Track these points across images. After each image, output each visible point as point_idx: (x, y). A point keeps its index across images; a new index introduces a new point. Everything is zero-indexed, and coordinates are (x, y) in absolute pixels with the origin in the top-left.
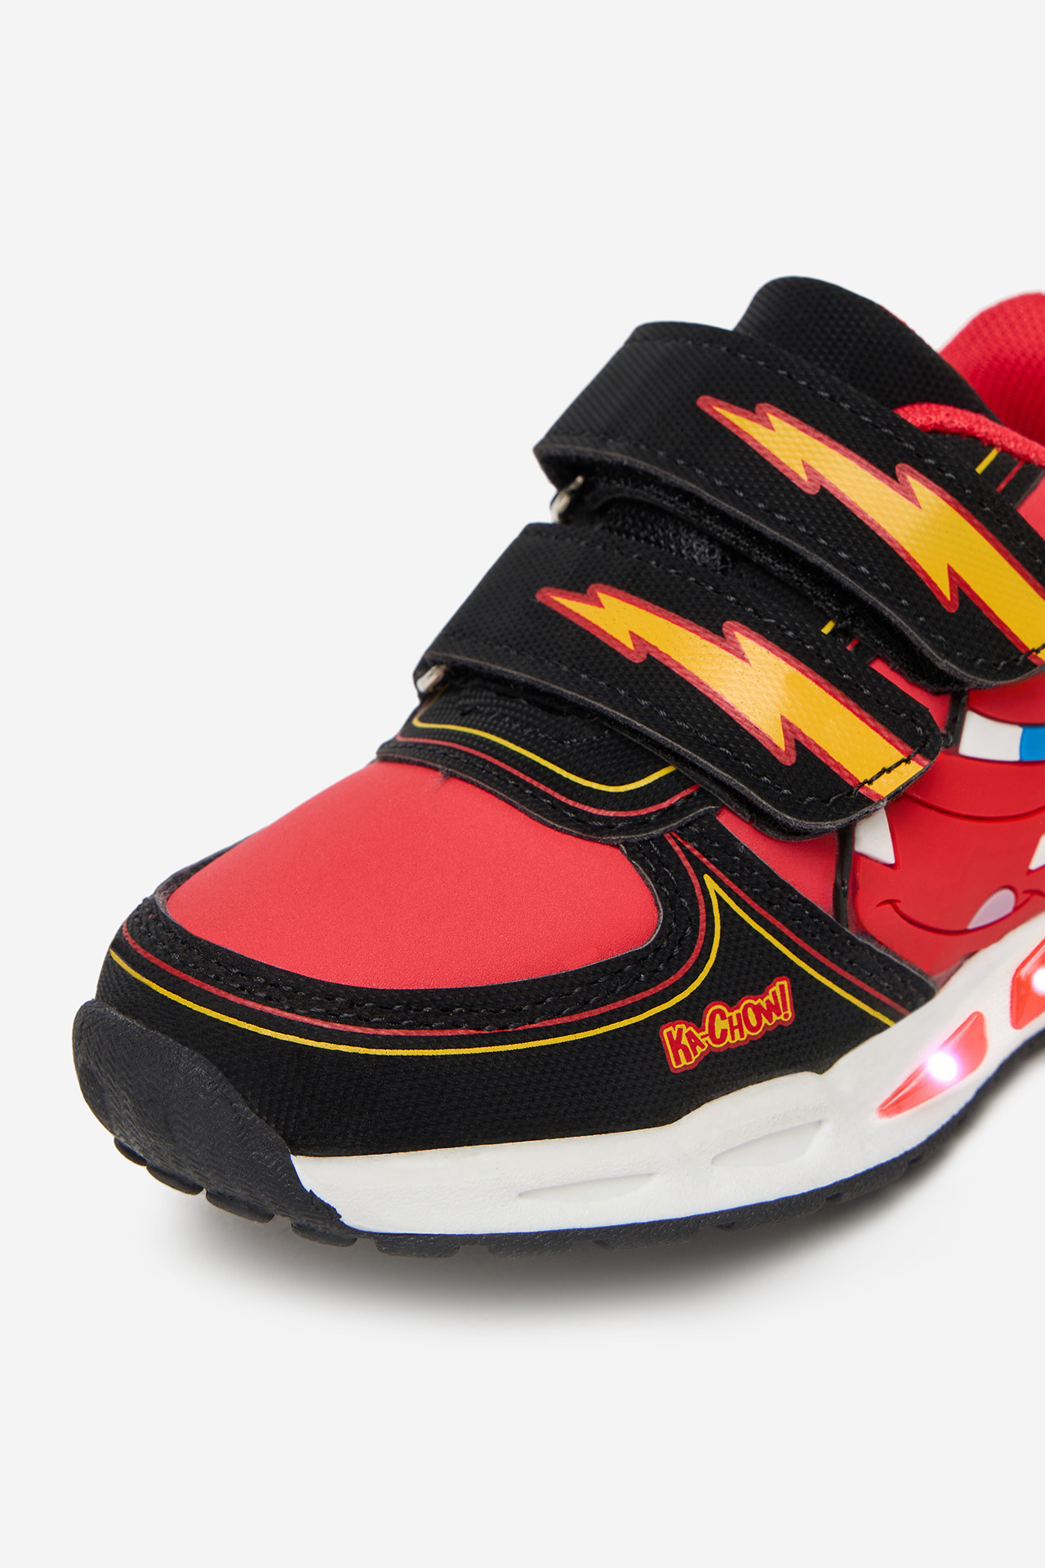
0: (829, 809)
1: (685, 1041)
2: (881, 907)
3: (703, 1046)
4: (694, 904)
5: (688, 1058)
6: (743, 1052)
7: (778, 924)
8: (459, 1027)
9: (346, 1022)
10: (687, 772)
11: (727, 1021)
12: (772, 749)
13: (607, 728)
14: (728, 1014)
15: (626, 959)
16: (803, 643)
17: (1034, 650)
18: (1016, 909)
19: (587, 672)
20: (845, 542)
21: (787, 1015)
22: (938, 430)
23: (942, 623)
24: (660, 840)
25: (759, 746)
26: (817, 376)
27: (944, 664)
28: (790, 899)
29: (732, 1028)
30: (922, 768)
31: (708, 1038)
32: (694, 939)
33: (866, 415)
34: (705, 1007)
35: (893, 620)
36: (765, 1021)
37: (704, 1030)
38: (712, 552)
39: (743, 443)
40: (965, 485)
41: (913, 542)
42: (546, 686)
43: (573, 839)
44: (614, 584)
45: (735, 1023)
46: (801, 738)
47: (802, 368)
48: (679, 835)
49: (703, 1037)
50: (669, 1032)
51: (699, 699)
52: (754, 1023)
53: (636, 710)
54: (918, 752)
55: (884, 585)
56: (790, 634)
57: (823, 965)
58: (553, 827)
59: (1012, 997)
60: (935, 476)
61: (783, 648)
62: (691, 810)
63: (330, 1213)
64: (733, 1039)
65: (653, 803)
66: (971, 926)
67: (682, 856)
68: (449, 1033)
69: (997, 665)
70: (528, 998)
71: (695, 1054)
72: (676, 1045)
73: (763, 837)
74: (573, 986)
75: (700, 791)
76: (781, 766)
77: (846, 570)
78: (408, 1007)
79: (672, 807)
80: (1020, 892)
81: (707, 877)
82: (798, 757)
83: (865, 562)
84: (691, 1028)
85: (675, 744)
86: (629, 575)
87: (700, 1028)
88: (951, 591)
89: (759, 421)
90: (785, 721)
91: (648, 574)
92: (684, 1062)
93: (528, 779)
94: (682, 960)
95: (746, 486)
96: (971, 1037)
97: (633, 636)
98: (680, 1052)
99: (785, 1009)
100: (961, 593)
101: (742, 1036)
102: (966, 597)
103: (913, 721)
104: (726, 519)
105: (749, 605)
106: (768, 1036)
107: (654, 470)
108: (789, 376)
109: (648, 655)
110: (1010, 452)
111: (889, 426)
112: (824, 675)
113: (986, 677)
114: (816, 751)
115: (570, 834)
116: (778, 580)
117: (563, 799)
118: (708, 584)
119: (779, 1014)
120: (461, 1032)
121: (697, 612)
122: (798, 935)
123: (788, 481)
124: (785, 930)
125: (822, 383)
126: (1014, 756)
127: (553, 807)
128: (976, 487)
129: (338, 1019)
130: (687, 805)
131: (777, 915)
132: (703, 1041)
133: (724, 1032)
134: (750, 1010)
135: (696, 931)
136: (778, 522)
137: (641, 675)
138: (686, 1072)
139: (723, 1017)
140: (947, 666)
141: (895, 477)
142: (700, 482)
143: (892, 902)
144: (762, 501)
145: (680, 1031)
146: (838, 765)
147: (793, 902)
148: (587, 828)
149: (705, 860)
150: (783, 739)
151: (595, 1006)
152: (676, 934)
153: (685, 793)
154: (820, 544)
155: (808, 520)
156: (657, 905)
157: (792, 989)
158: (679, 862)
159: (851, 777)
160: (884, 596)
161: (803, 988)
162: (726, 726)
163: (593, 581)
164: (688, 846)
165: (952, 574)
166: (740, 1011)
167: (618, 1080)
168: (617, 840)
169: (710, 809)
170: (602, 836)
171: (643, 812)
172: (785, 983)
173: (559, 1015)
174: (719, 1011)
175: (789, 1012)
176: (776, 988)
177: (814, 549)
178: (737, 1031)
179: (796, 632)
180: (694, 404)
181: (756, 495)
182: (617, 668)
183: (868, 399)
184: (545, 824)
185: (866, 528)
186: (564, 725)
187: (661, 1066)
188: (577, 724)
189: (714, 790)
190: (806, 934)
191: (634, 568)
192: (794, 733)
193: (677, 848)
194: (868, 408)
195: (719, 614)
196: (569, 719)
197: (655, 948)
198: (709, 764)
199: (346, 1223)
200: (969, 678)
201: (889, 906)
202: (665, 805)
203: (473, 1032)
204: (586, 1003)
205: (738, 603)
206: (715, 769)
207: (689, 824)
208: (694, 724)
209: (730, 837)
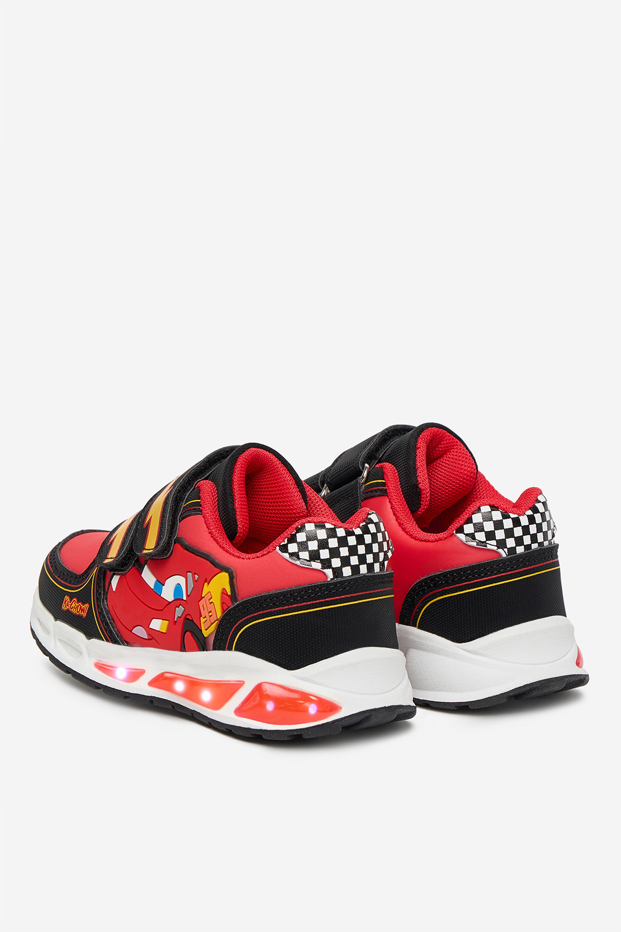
1: (67, 602)
3: (68, 607)
5: (65, 607)
6: (73, 615)
7: (95, 591)
11: (75, 605)
21: (84, 614)
23: (141, 529)
32: (84, 581)
34: (74, 598)
36: (80, 612)
45: (76, 607)
52: (78, 611)
57: (96, 608)
59: (157, 676)
64: (73, 610)
66: (133, 632)
72: (65, 602)
80: (149, 634)
84: (69, 600)
87: (71, 601)
88: (147, 522)
94: (80, 583)
96: (135, 675)
98: (65, 604)
99: (85, 612)
100: (148, 524)
101: (75, 611)
102: (148, 526)
114: (111, 546)
122: (96, 596)
131: (97, 588)
132: (69, 605)
133: (73, 607)
134: (80, 606)
135: (86, 579)
139: (75, 603)
145: (67, 599)
146: (110, 551)
152: (83, 577)
161: (90, 611)
166: (78, 605)
172: (88, 606)
174: (75, 601)
176: (86, 606)
178: (75, 609)
187: (62, 604)
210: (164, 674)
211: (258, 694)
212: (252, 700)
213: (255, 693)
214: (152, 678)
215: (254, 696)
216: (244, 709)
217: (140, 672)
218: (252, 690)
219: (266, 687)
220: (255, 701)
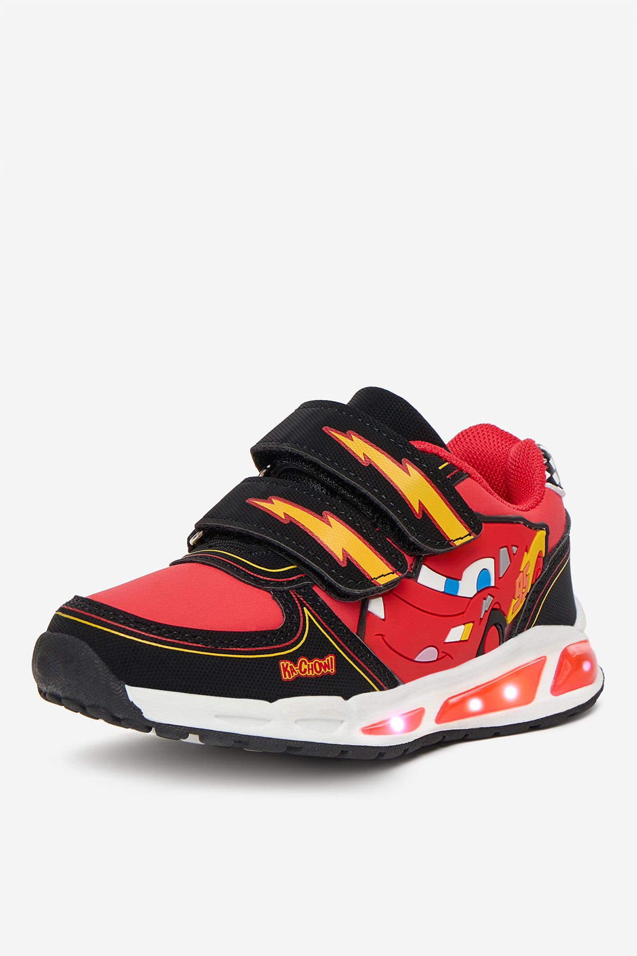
0: (358, 586)
1: (289, 669)
2: (377, 636)
3: (296, 673)
4: (299, 617)
5: (290, 677)
6: (312, 680)
7: (333, 633)
8: (199, 644)
9: (154, 634)
10: (301, 568)
11: (307, 666)
12: (337, 559)
13: (270, 550)
14: (308, 663)
15: (269, 632)
16: (355, 523)
17: (452, 540)
18: (438, 659)
19: (264, 527)
20: (377, 485)
21: (332, 670)
22: (424, 451)
23: (414, 522)
24: (287, 592)
25: (332, 558)
26: (374, 422)
27: (412, 538)
28: (338, 624)
29: (309, 669)
30: (398, 576)
31: (298, 670)
32: (297, 631)
33: (392, 439)
34: (299, 658)
35: (393, 517)
36: (323, 670)
37: (297, 666)
38: (322, 490)
39: (339, 445)
40: (430, 470)
41: (405, 488)
42: (247, 532)
43: (252, 587)
44: (279, 496)
45: (310, 668)
46: (349, 557)
47: (368, 418)
48: (296, 592)
49: (296, 669)
50: (282, 663)
51: (309, 538)
52: (318, 670)
53: (283, 540)
54: (398, 570)
55: (391, 504)
56: (350, 518)
57: (350, 654)
58: (244, 582)
59: (441, 709)
60: (418, 465)
61: (346, 523)
62: (301, 582)
63: (138, 711)
64: (309, 673)
65: (286, 578)
66: (416, 659)
67: (296, 599)
68: (195, 645)
69: (436, 543)
70: (227, 638)
71: (293, 675)
72: (285, 669)
73: (330, 598)
74: (246, 637)
75: (306, 576)
76: (340, 566)
77: (376, 496)
78: (180, 633)
79: (293, 580)
80: (440, 652)
81: (305, 608)
82: (347, 564)
83: (384, 493)
84: (292, 664)
85: (298, 553)
86: (286, 493)
87: (296, 665)
88: (419, 510)
89: (348, 437)
90: (343, 550)
91: (294, 493)
92: (288, 677)
93: (235, 565)
94: (292, 637)
95: (339, 461)
96: (415, 718)
97: (285, 514)
98: (287, 672)
99: (332, 668)
100: (423, 512)
101: (313, 673)
102: (425, 514)
103: (397, 558)
104: (329, 474)
105: (334, 506)
106: (323, 676)
107: (301, 453)
108: (362, 421)
109: (290, 521)
110: (454, 465)
111: (401, 444)
112: (362, 536)
113: (430, 546)
114: (355, 563)
115: (250, 585)
116: (348, 501)
117: (249, 572)
118: (318, 498)
119: (329, 669)
120: (199, 645)
121: (313, 507)
122: (340, 639)
123: (356, 460)
124: (336, 636)
125: (376, 425)
126: (441, 589)
127: (245, 575)
128: (435, 471)
129: (151, 633)
130: (300, 580)
131: (332, 629)
132: (296, 671)
133: (305, 670)
134: (317, 664)
135: (298, 628)
136: (350, 475)
137: (287, 528)
138: (288, 681)
139: (306, 664)
140: (414, 539)
141: (401, 464)
142: (320, 458)
143: (382, 635)
144: (344, 467)
145: (287, 664)
146: (363, 570)
147: (340, 626)
148: (258, 583)
149: (305, 602)
150: (342, 557)
151: (254, 647)
152: (290, 628)
153: (299, 576)
154: (367, 485)
155: (363, 476)
156: (283, 615)
157: (336, 661)
158: (294, 601)
159: (369, 575)
160: (390, 507)
161: (340, 661)
162: (319, 549)
163: (270, 495)
164: (298, 596)
165: (420, 503)
166: (313, 663)
167: (260, 677)
168: (270, 589)
169: (309, 583)
170: (264, 586)
171: (281, 580)
172: (333, 657)
173: (239, 647)
174: (304, 661)
175: (333, 669)
176: (329, 658)
177: (364, 487)
178: (311, 671)
179: (353, 518)
180: (321, 429)
181: (343, 465)
182: (277, 525)
183: (394, 432)
184: (241, 581)
185: (386, 481)
186: (252, 548)
187: (278, 676)
188: (258, 547)
189: (312, 575)
190: (344, 639)
191: (288, 491)
192: (347, 555)
193: (294, 596)
194: (394, 436)
195: (321, 508)
196: (255, 546)
197: (280, 630)
198: (311, 562)
199: (145, 716)
200: (423, 546)
201: (380, 636)
202: (291, 579)
203: (204, 646)
204: (250, 645)
205: (330, 505)
206: (313, 564)
207: (300, 588)
208: (306, 547)
209: (316, 594)
210: (448, 702)
211: (568, 662)
212: (564, 671)
213: (563, 661)
214: (436, 714)
215: (563, 665)
216: (559, 684)
217: (419, 712)
218: (559, 661)
219: (572, 650)
220: (567, 670)
